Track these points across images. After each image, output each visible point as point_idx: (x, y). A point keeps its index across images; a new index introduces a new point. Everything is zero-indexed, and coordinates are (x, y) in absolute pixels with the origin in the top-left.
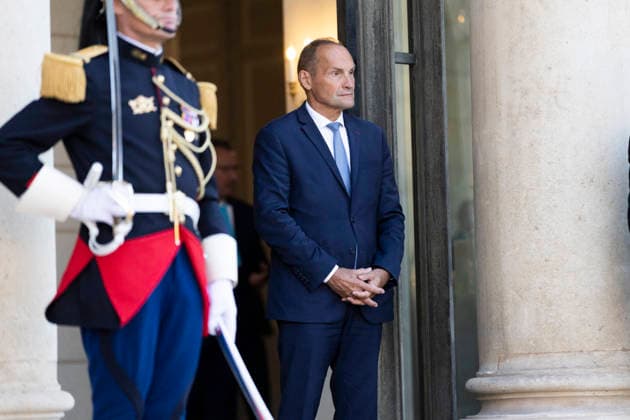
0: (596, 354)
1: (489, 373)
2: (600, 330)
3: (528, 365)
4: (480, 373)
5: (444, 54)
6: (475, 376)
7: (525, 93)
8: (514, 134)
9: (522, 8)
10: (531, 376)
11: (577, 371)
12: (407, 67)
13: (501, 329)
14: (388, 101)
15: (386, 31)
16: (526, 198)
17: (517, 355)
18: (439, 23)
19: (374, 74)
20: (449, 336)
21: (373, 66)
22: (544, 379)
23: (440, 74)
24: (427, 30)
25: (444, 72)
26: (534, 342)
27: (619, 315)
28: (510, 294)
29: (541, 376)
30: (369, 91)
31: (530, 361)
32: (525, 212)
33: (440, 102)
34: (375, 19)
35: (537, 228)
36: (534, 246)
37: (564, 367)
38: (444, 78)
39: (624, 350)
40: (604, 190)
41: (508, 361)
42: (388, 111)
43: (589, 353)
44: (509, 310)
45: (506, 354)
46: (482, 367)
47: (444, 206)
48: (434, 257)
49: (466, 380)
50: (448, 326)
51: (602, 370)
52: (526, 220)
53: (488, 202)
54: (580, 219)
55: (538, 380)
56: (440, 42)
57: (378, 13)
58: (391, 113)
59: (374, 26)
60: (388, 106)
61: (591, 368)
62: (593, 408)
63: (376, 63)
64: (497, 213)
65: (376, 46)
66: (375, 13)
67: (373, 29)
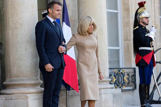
0: (29, 77)
1: (8, 81)
2: (30, 72)
3: (15, 79)
4: (6, 81)
6: (5, 81)
7: (15, 24)
8: (12, 32)
9: (14, 7)
10: (16, 81)
11: (25, 80)
13: (10, 72)
16: (15, 45)
17: (13, 77)
22: (19, 82)
26: (17, 74)
27: (34, 69)
28: (12, 65)
29: (18, 81)
31: (16, 78)
32: (15, 48)
35: (17, 51)
36: (17, 55)
37: (23, 79)
39: (35, 76)
40: (31, 43)
41: (11, 78)
43: (28, 76)
44: (12, 68)
45: (11, 77)
46: (6, 80)
49: (3, 82)
51: (30, 80)
52: (15, 50)
53: (7, 46)
54: (26, 49)
55: (18, 82)
61: (29, 80)
62: (29, 88)
64: (9, 48)
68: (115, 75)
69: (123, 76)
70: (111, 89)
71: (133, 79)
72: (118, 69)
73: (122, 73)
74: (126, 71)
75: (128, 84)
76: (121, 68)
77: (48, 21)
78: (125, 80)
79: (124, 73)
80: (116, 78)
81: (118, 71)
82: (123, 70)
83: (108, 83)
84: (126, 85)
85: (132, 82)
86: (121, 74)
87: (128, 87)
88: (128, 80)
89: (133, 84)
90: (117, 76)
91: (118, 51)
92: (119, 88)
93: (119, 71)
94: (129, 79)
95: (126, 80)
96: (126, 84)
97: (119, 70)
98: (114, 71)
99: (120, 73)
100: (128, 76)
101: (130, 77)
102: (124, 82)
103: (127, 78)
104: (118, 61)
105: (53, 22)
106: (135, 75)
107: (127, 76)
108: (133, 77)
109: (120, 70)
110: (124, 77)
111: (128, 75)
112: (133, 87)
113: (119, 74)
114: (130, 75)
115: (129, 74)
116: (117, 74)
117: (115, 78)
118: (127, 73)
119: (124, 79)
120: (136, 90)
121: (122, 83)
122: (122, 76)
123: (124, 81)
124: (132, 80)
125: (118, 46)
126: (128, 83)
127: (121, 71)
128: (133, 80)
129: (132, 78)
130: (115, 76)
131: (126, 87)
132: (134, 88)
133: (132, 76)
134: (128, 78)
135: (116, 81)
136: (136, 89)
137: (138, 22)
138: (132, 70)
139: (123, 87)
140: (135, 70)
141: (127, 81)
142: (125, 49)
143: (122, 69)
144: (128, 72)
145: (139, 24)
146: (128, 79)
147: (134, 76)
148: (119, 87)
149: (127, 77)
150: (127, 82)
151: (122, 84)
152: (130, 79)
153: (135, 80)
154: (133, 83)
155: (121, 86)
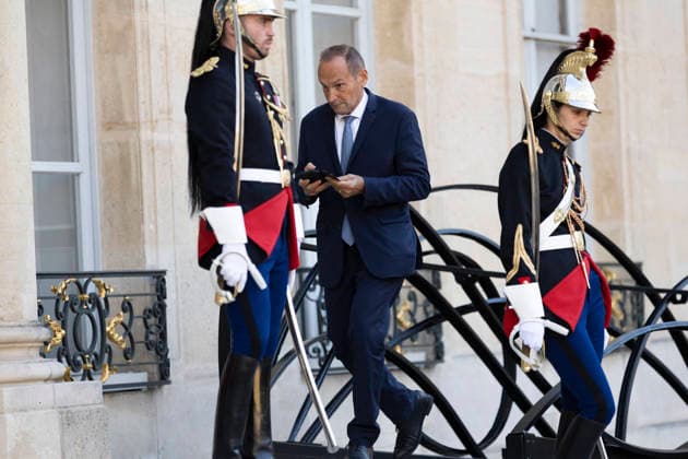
68: (61, 310)
69: (102, 316)
70: (49, 386)
71: (153, 329)
72: (74, 279)
73: (94, 299)
74: (115, 286)
75: (127, 359)
76: (92, 275)
78: (111, 338)
79: (106, 300)
80: (64, 326)
81: (74, 290)
82: (98, 285)
83: (35, 353)
84: (114, 361)
85: (149, 345)
86: (90, 306)
87: (126, 371)
88: (128, 338)
89: (151, 356)
90: (71, 316)
91: (71, 180)
92: (83, 380)
93: (82, 290)
94: (132, 331)
95: (118, 337)
96: (118, 358)
97: (78, 284)
98: (55, 291)
99: (87, 296)
100: (128, 314)
101: (135, 321)
102: (105, 349)
103: (122, 324)
104: (73, 238)
106: (163, 307)
107: (119, 315)
108: (152, 321)
109: (83, 281)
110: (107, 320)
111: (127, 307)
112: (150, 374)
113: (83, 302)
114: (138, 310)
115: (129, 304)
116: (71, 304)
117: (59, 328)
118: (122, 299)
119: (108, 329)
120: (166, 387)
121: (97, 349)
122: (95, 314)
123: (108, 342)
124: (147, 337)
125: (70, 155)
126: (127, 354)
127: (91, 288)
128: (151, 333)
129: (147, 327)
130: (58, 316)
131: (117, 371)
132: (157, 377)
133: (148, 313)
134: (127, 323)
135: (64, 339)
136: (169, 383)
137: (219, 35)
138: (144, 285)
139: (102, 375)
140: (164, 280)
141: (121, 338)
142: (106, 169)
143: (97, 279)
144: (125, 296)
145: (219, 42)
146: (126, 327)
147: (156, 316)
148: (82, 372)
149: (124, 317)
150: (124, 346)
151: (96, 355)
152: (138, 328)
153: (163, 336)
154: (153, 352)
155: (89, 365)
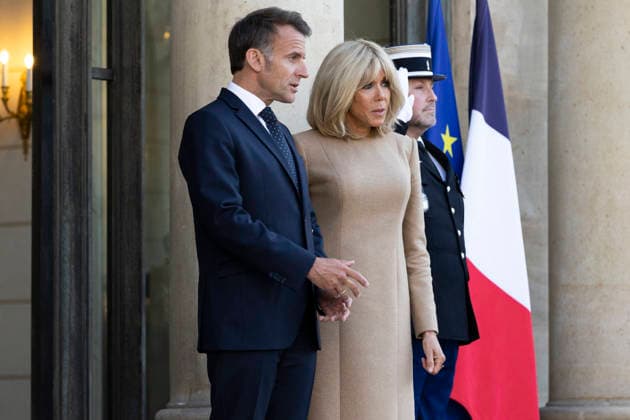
1: (180, 404)
4: (171, 404)
5: (143, 71)
6: (165, 408)
12: (104, 83)
14: (83, 118)
15: (84, 44)
18: (140, 39)
19: (69, 90)
20: (140, 364)
21: (69, 81)
23: (139, 91)
24: (127, 45)
25: (143, 90)
30: (65, 106)
33: (138, 120)
34: (72, 32)
38: (143, 96)
41: (199, 392)
42: (83, 127)
45: (198, 384)
46: (172, 399)
47: (139, 229)
48: (126, 281)
49: (157, 411)
50: (139, 354)
56: (139, 57)
57: (76, 26)
58: (86, 130)
59: (72, 40)
60: (83, 122)
63: (72, 77)
65: (72, 60)
66: (72, 27)
67: (69, 43)
77: (237, 110)
105: (261, 114)
